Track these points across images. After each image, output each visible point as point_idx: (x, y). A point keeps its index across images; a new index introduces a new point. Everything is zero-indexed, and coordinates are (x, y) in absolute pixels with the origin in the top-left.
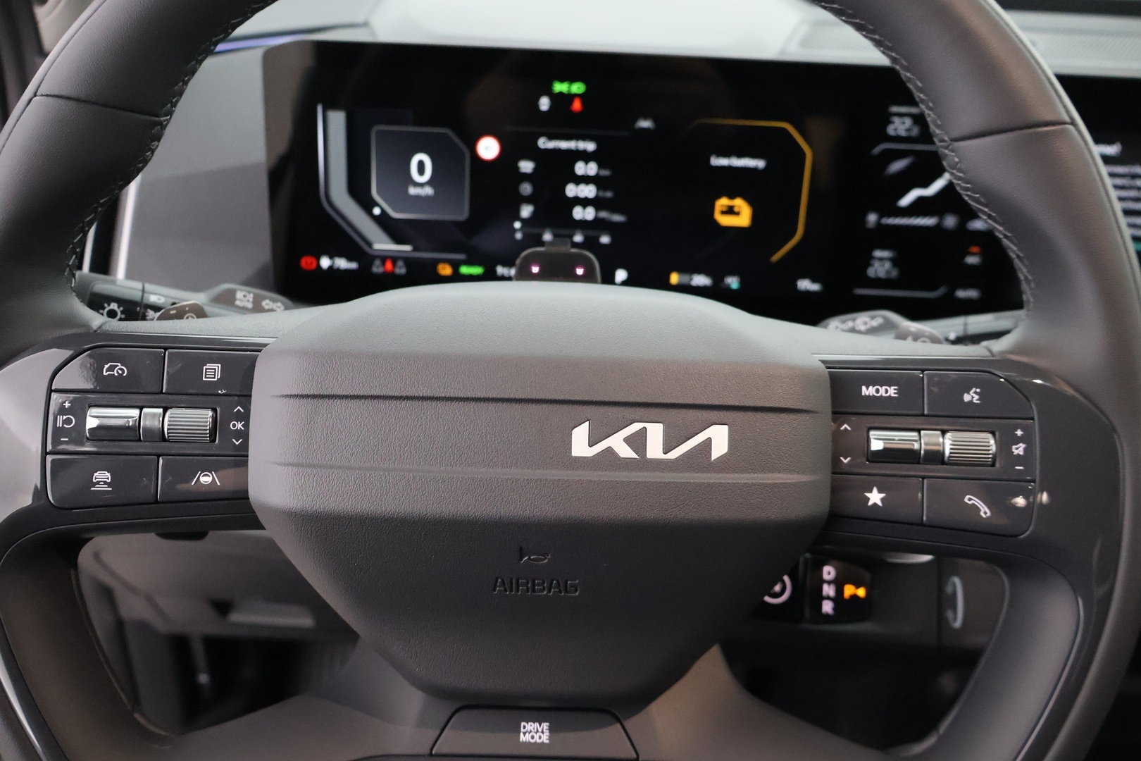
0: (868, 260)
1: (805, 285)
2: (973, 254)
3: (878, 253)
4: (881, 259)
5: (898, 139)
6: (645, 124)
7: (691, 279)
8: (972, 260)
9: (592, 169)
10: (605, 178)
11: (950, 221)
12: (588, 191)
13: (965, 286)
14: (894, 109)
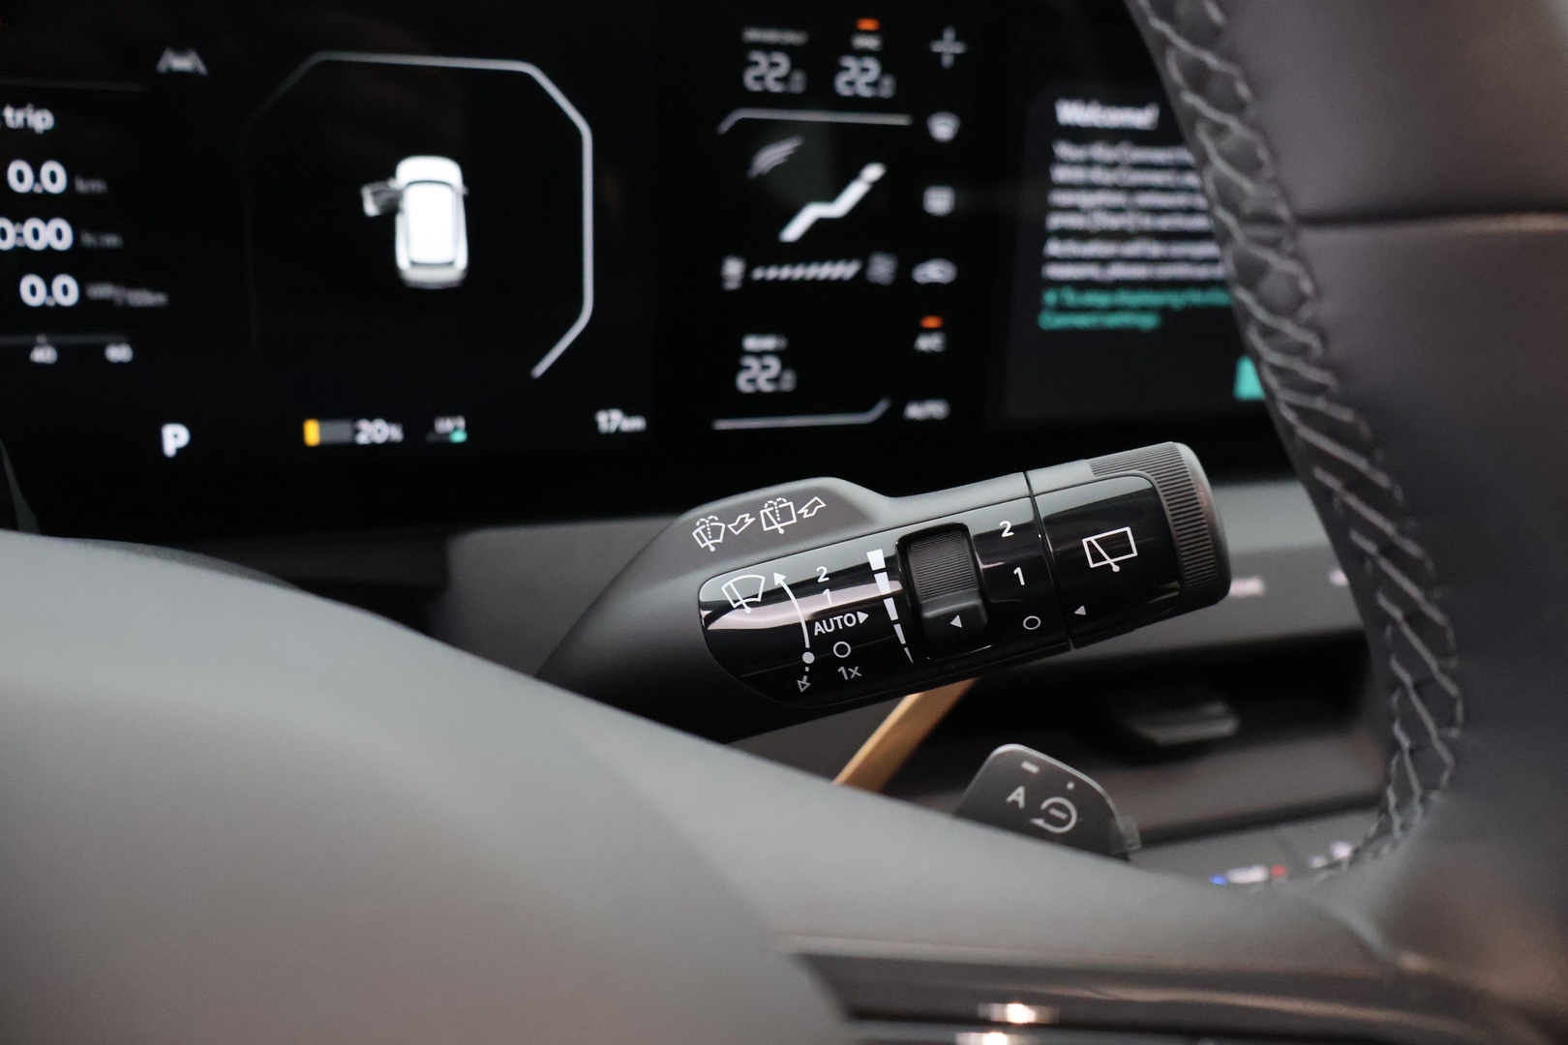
0: (734, 359)
1: (611, 421)
2: (929, 331)
3: (752, 343)
4: (760, 354)
5: (765, 99)
6: (183, 63)
7: (357, 431)
8: (928, 343)
9: (54, 178)
10: (91, 198)
11: (882, 268)
12: (53, 234)
13: (922, 397)
14: (753, 35)
